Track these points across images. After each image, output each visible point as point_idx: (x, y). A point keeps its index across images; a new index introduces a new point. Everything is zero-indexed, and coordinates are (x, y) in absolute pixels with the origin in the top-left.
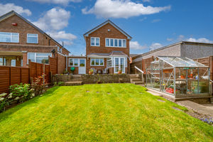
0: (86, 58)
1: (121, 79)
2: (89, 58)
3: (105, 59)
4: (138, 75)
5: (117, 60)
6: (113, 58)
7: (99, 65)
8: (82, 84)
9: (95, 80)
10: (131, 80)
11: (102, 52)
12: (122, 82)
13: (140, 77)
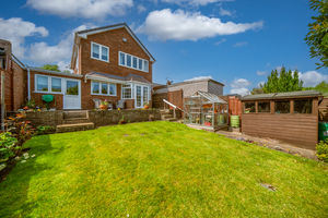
0: (82, 79)
1: (151, 116)
2: (89, 81)
3: (119, 85)
4: (168, 111)
5: (139, 89)
6: (133, 85)
7: (109, 94)
8: (95, 127)
9: (114, 119)
10: (163, 117)
11: (112, 73)
12: (153, 120)
13: (171, 113)
